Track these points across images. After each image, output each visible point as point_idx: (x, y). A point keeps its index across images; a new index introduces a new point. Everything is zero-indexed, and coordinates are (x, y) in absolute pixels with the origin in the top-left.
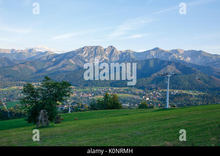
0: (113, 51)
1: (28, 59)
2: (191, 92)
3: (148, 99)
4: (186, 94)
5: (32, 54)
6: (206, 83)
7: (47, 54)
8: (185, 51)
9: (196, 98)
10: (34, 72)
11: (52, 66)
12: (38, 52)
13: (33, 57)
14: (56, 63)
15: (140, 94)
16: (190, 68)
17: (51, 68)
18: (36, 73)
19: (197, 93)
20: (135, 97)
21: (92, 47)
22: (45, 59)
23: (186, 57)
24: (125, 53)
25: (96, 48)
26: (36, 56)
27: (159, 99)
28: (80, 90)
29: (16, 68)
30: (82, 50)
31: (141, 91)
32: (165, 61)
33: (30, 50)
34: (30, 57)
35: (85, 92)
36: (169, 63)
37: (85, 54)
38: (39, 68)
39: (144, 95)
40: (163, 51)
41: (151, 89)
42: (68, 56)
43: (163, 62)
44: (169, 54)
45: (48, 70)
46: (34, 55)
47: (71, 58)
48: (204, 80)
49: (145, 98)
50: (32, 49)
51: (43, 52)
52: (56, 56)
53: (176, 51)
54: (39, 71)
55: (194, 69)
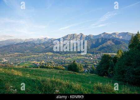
0: (82, 35)
5: (45, 40)
7: (52, 39)
8: (119, 33)
15: (89, 56)
16: (120, 42)
18: (45, 48)
21: (72, 35)
22: (50, 42)
23: (119, 36)
24: (88, 36)
27: (98, 58)
28: (61, 56)
29: (36, 47)
30: (67, 36)
32: (107, 39)
35: (63, 57)
36: (109, 40)
37: (69, 38)
38: (46, 46)
40: (107, 34)
41: (97, 53)
43: (106, 39)
44: (111, 35)
45: (50, 47)
46: (47, 40)
49: (91, 58)
53: (114, 34)
55: (122, 42)
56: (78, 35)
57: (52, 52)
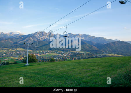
0: (50, 34)
1: (10, 37)
2: (84, 52)
3: (65, 56)
4: (81, 53)
5: (11, 35)
6: (90, 48)
7: (19, 35)
8: (82, 35)
9: (86, 55)
10: (12, 44)
11: (21, 41)
12: (15, 34)
13: (12, 36)
14: (23, 39)
15: (62, 54)
17: (21, 42)
18: (13, 44)
19: (86, 53)
20: (59, 55)
21: (41, 32)
22: (18, 37)
23: (82, 37)
25: (43, 32)
26: (14, 36)
27: (70, 56)
28: (34, 52)
29: (4, 42)
30: (36, 33)
31: (63, 52)
33: (11, 33)
34: (11, 36)
35: (37, 53)
37: (38, 35)
38: (15, 41)
39: (63, 54)
41: (67, 51)
42: (29, 36)
44: (75, 36)
45: (19, 42)
46: (13, 35)
47: (31, 37)
48: (89, 47)
49: (64, 55)
50: (12, 33)
51: (18, 34)
52: (24, 36)
54: (15, 43)
55: (85, 42)
56: (47, 33)
57: (22, 48)
